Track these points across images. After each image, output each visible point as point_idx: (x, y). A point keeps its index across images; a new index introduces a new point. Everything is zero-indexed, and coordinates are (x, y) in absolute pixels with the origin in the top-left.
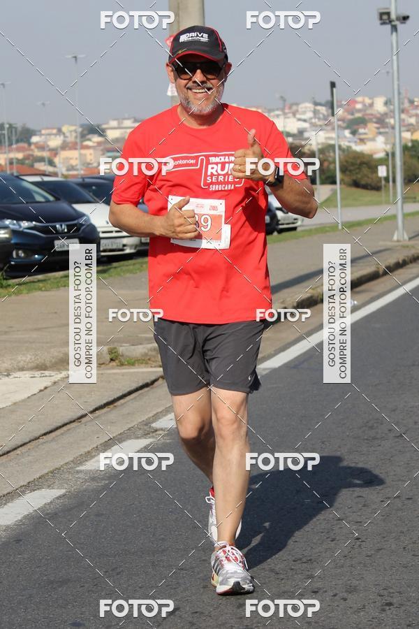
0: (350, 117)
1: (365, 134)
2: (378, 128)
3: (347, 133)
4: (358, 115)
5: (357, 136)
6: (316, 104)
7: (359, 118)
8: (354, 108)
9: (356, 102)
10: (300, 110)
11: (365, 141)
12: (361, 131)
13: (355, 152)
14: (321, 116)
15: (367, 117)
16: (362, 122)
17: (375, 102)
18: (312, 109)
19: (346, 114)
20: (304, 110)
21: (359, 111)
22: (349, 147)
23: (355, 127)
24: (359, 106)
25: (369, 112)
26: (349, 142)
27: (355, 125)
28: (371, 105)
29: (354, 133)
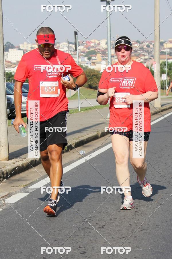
0: (88, 50)
1: (96, 59)
2: (102, 57)
3: (86, 59)
4: (91, 49)
5: (91, 61)
6: (69, 43)
7: (92, 51)
8: (90, 45)
9: (90, 42)
10: (61, 46)
11: (96, 63)
12: (93, 58)
13: (90, 69)
14: (72, 49)
15: (96, 51)
16: (94, 53)
17: (101, 43)
18: (67, 46)
19: (85, 48)
20: (63, 46)
21: (93, 47)
22: (87, 67)
23: (90, 56)
24: (92, 44)
25: (97, 48)
26: (87, 64)
27: (90, 55)
28: (99, 44)
29: (89, 59)
